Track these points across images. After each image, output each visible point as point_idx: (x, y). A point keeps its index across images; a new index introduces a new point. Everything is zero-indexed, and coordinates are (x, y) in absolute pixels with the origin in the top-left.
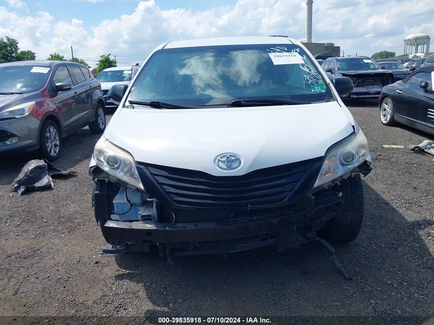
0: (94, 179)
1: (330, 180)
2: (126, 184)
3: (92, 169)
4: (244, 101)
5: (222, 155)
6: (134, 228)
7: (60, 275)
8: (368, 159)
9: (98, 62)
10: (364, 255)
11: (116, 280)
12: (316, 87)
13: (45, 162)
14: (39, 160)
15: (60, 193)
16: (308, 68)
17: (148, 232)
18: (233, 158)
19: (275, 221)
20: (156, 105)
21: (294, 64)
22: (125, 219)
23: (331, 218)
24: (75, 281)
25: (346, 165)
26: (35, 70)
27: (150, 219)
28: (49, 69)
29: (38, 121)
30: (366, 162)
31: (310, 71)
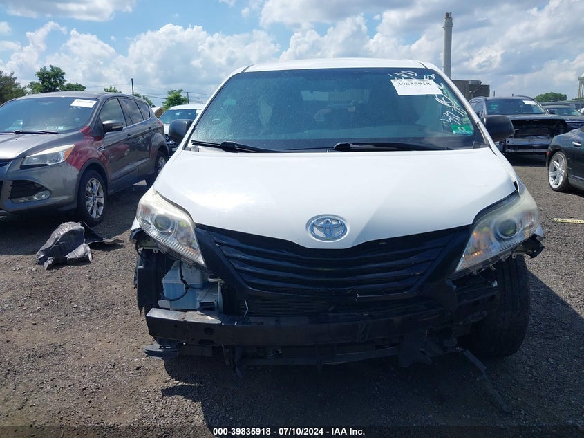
0: (137, 248)
1: (481, 261)
2: (180, 256)
3: (134, 233)
4: (354, 144)
5: (319, 218)
6: (188, 320)
7: (86, 383)
8: (538, 231)
9: (165, 100)
10: (530, 378)
11: (163, 396)
12: (459, 128)
13: (82, 225)
14: (74, 223)
15: (99, 269)
16: (446, 100)
17: (208, 328)
18: (334, 223)
19: (396, 320)
20: (228, 147)
21: (427, 95)
22: (179, 308)
23: (481, 318)
24: (106, 394)
25: (504, 240)
26: (77, 103)
27: (212, 309)
28: (95, 102)
29: (76, 170)
30: (534, 236)
31: (450, 104)
